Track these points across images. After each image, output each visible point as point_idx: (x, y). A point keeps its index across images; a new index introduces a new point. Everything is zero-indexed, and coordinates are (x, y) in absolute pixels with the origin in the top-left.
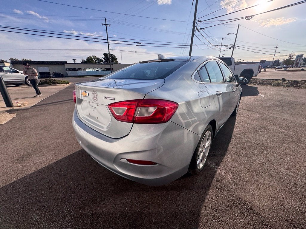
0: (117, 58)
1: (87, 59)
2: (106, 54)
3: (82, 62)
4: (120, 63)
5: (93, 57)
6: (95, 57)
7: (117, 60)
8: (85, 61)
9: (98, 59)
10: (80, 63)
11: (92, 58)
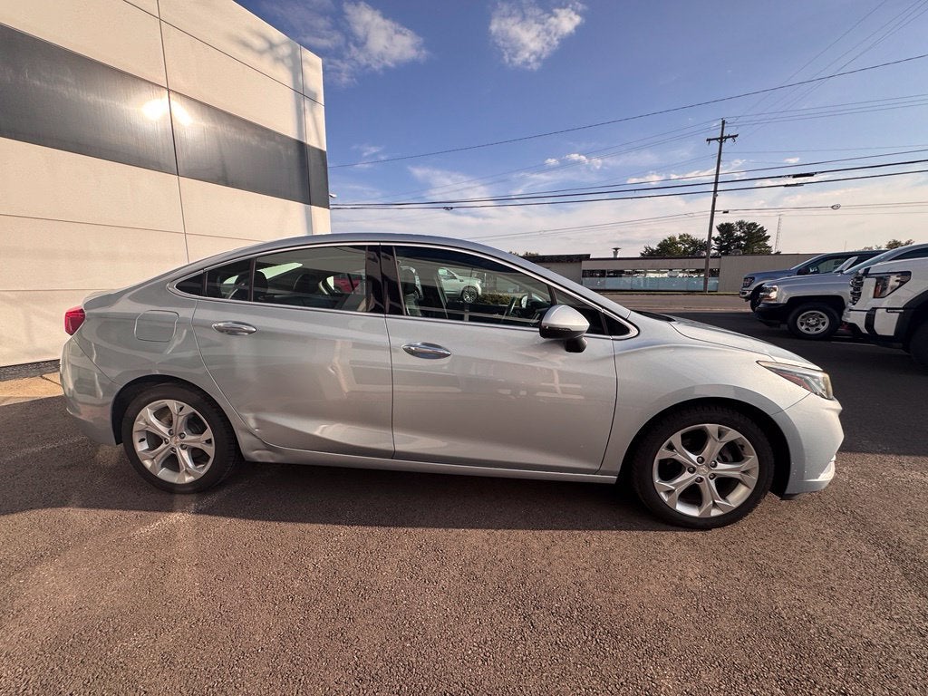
0: (769, 237)
1: (659, 245)
2: (727, 224)
3: (642, 254)
4: (778, 253)
5: (680, 237)
6: (688, 236)
7: (769, 243)
8: (652, 250)
9: (694, 243)
10: (639, 256)
11: (678, 239)
